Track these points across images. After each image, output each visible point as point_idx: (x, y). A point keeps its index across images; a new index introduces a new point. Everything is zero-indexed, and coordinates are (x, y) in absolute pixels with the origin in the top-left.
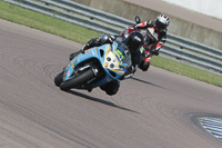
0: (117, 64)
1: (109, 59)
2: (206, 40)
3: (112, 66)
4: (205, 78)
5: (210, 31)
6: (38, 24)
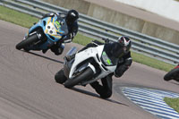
0: (55, 31)
1: (49, 27)
3: (51, 32)
5: (131, 17)
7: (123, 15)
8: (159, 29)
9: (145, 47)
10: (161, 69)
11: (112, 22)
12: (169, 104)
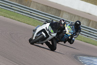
4: (80, 39)
6: (7, 15)
7: (79, 16)
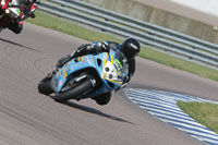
1: (107, 69)
2: (131, 12)
8: (171, 17)
9: (153, 40)
10: (173, 66)
11: (114, 9)
12: (184, 110)
